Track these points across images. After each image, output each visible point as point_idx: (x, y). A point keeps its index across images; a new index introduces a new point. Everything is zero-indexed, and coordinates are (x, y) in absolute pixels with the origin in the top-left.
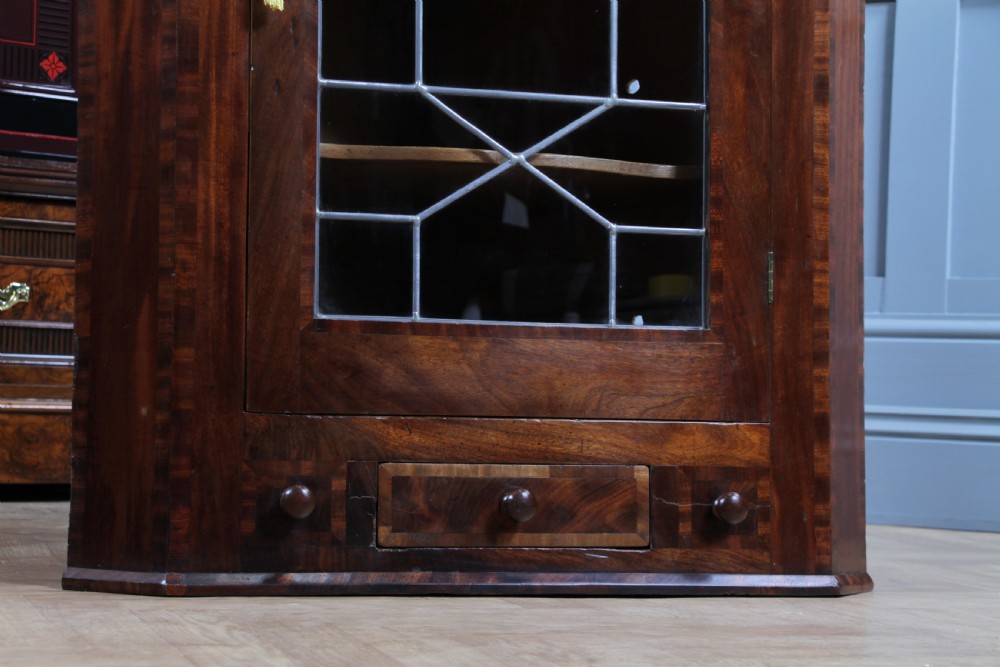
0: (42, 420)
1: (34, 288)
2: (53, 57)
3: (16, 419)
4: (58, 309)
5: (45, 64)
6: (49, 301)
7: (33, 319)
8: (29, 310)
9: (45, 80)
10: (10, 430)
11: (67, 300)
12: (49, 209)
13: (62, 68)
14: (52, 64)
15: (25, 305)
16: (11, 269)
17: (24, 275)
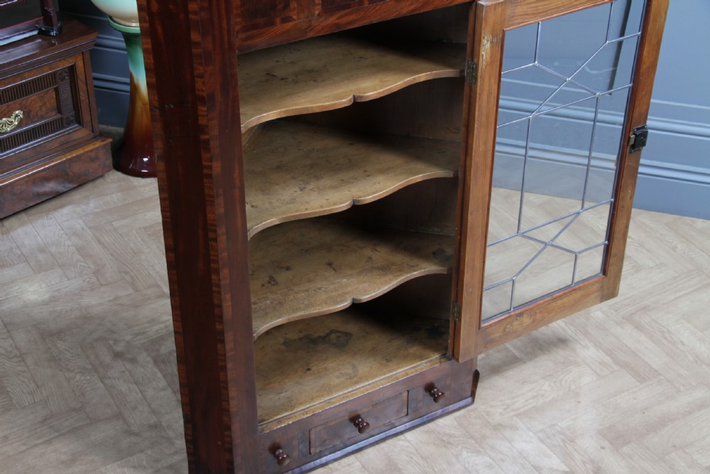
0: (44, 173)
1: (25, 110)
4: (37, 115)
6: (32, 113)
7: (27, 125)
8: (24, 121)
11: (40, 109)
15: (21, 119)
16: (12, 106)
17: (18, 106)
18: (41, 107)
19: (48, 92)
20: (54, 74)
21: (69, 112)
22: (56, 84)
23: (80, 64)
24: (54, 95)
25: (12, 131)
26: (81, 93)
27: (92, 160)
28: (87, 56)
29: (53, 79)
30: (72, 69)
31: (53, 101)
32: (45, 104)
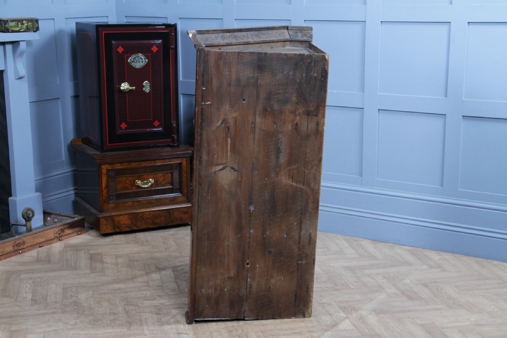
0: (159, 212)
1: (155, 180)
2: (156, 121)
3: (153, 213)
4: (161, 184)
5: (154, 123)
6: (159, 182)
7: (155, 187)
8: (154, 185)
9: (155, 127)
10: (151, 215)
11: (163, 182)
12: (157, 161)
13: (159, 123)
14: (156, 123)
16: (149, 176)
17: (152, 177)
18: (163, 180)
19: (167, 173)
20: (172, 164)
21: (177, 186)
22: (172, 170)
23: (184, 163)
24: (170, 176)
25: (147, 188)
26: (184, 178)
27: (185, 213)
28: (189, 160)
29: (171, 167)
30: (180, 164)
31: (170, 179)
32: (165, 179)
